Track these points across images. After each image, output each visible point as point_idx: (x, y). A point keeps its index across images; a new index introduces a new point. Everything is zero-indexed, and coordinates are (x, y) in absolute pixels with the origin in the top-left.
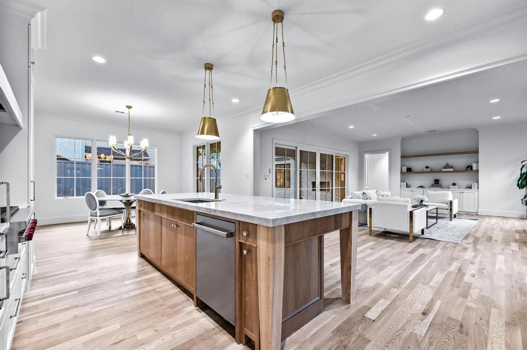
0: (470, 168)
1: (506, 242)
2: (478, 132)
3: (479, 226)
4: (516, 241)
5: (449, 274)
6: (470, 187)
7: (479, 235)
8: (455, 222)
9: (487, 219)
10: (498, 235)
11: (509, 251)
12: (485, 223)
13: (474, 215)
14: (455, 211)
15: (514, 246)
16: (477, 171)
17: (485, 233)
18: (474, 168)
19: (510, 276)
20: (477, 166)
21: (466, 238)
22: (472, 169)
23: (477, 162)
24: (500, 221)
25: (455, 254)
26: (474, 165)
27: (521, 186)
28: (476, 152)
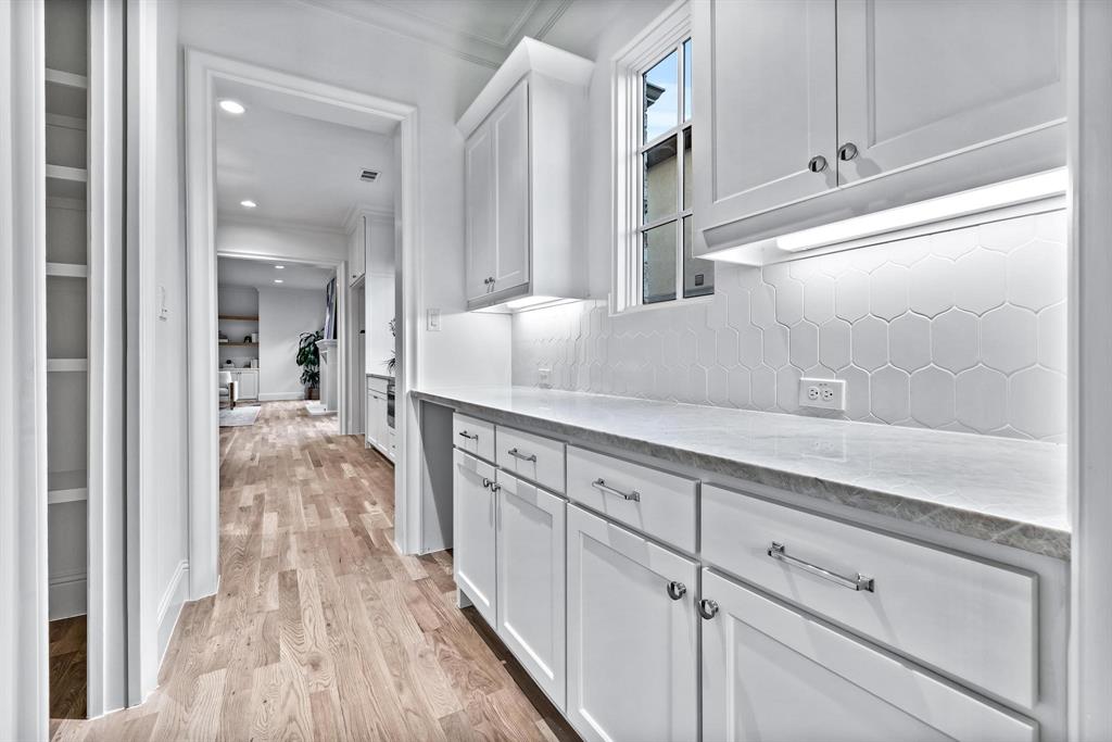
0: (248, 339)
1: (292, 418)
2: (258, 293)
3: (264, 410)
4: (298, 416)
5: (256, 442)
6: (249, 366)
7: (267, 416)
8: (237, 410)
9: (270, 404)
10: (282, 414)
11: (295, 422)
12: (269, 408)
13: (256, 402)
14: (236, 398)
15: (298, 419)
16: (257, 343)
17: (272, 415)
18: (254, 340)
19: (298, 434)
20: (257, 337)
21: (257, 420)
22: (250, 341)
23: (257, 333)
24: (282, 404)
25: (254, 432)
26: (254, 336)
27: (300, 363)
28: (256, 318)
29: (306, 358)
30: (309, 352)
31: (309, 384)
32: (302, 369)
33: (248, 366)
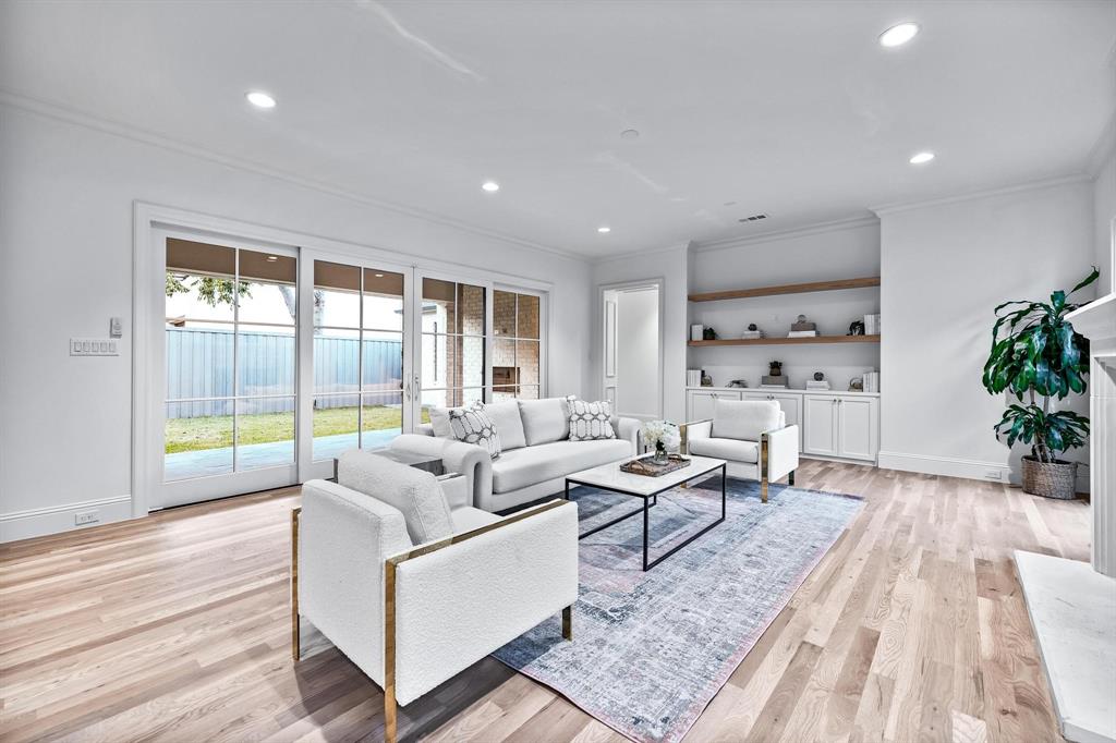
0: (857, 327)
2: (878, 222)
6: (859, 386)
13: (870, 470)
16: (877, 338)
18: (869, 331)
20: (877, 323)
22: (862, 332)
23: (877, 312)
26: (869, 321)
27: (993, 385)
28: (874, 282)
29: (1015, 371)
30: (1024, 357)
31: (1024, 448)
32: (1002, 401)
33: (857, 386)
